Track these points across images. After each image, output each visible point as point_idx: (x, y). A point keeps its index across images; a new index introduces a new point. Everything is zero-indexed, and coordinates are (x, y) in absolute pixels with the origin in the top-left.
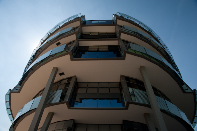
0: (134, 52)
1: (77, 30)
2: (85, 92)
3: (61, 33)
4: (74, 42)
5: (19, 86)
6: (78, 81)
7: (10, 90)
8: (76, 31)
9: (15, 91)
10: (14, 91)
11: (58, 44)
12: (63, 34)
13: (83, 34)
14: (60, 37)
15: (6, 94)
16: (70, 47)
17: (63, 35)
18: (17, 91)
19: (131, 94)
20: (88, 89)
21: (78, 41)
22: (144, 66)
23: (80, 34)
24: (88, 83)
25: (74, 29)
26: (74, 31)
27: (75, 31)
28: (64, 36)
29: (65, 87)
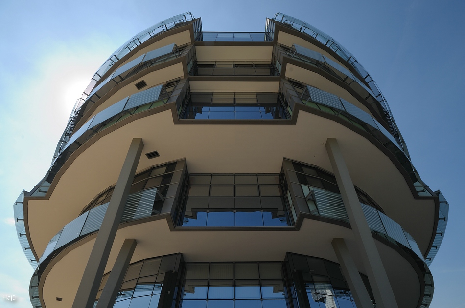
0: (315, 107)
1: (185, 53)
2: (207, 195)
3: (147, 59)
4: (178, 81)
5: (47, 184)
6: (190, 172)
7: (25, 192)
8: (182, 56)
9: (37, 194)
10: (34, 195)
11: (141, 85)
12: (151, 62)
13: (199, 63)
14: (145, 69)
15: (16, 202)
16: (172, 92)
17: (152, 64)
18: (43, 194)
19: (308, 198)
20: (213, 188)
21: (189, 80)
22: (335, 140)
23: (191, 62)
24: (212, 175)
25: (178, 50)
26: (177, 54)
27: (180, 55)
28: (154, 65)
29: (162, 184)
